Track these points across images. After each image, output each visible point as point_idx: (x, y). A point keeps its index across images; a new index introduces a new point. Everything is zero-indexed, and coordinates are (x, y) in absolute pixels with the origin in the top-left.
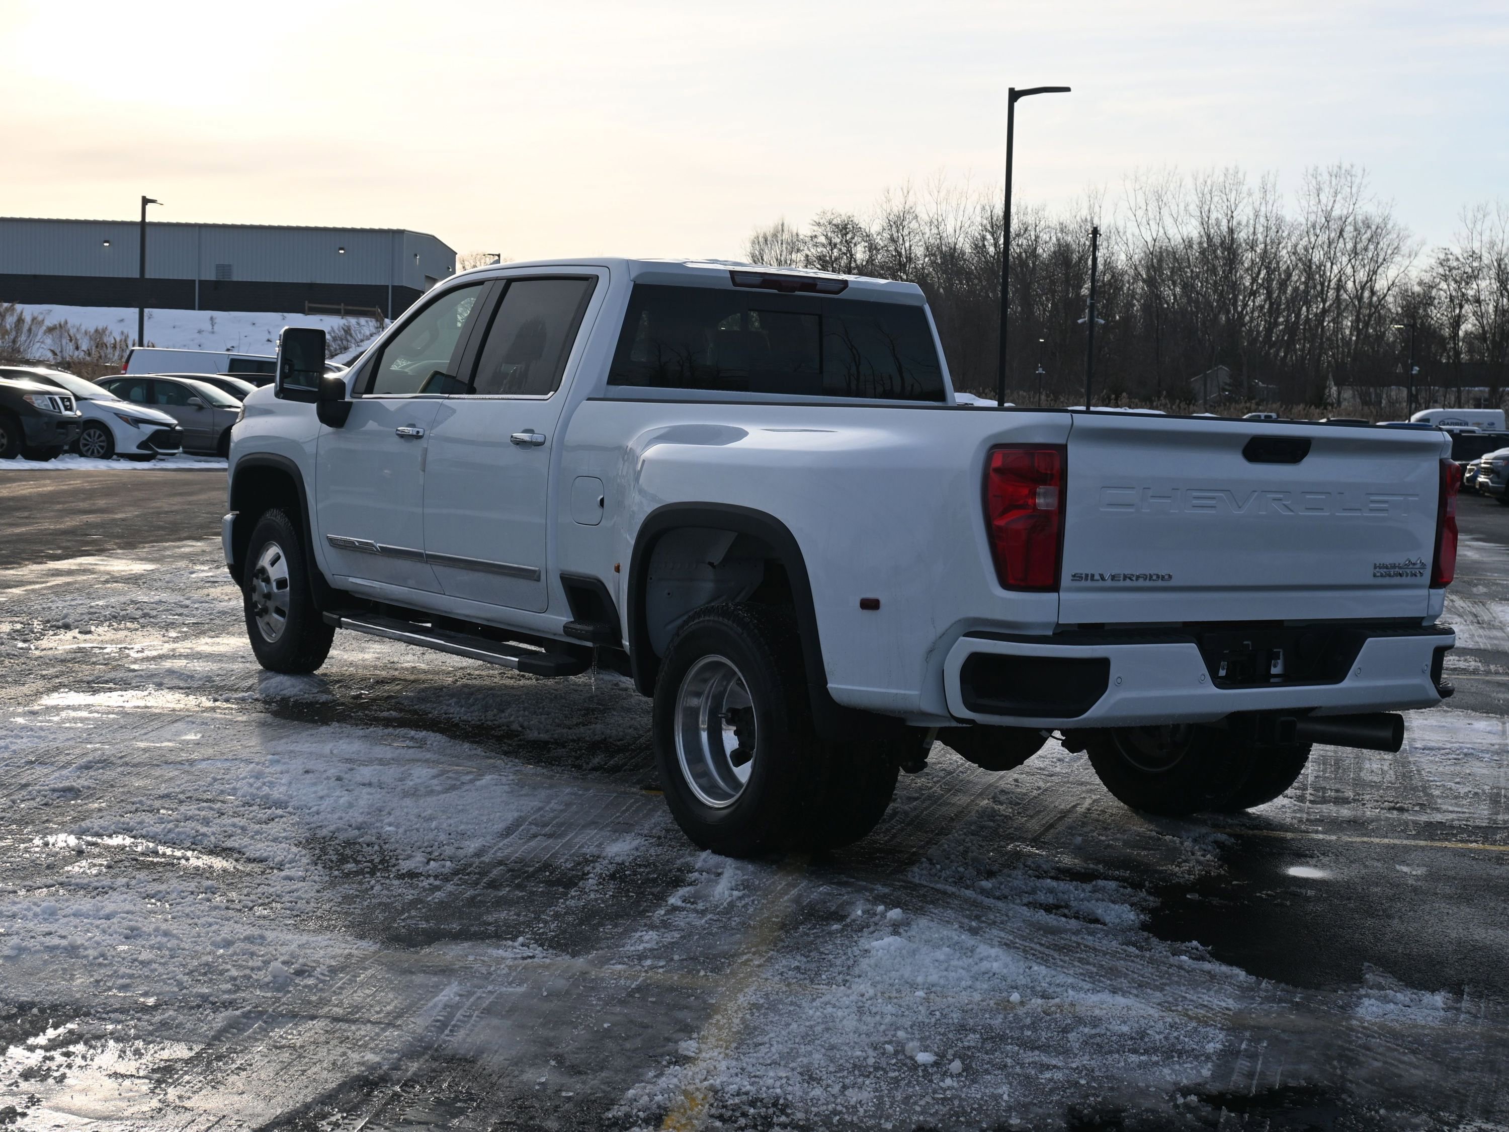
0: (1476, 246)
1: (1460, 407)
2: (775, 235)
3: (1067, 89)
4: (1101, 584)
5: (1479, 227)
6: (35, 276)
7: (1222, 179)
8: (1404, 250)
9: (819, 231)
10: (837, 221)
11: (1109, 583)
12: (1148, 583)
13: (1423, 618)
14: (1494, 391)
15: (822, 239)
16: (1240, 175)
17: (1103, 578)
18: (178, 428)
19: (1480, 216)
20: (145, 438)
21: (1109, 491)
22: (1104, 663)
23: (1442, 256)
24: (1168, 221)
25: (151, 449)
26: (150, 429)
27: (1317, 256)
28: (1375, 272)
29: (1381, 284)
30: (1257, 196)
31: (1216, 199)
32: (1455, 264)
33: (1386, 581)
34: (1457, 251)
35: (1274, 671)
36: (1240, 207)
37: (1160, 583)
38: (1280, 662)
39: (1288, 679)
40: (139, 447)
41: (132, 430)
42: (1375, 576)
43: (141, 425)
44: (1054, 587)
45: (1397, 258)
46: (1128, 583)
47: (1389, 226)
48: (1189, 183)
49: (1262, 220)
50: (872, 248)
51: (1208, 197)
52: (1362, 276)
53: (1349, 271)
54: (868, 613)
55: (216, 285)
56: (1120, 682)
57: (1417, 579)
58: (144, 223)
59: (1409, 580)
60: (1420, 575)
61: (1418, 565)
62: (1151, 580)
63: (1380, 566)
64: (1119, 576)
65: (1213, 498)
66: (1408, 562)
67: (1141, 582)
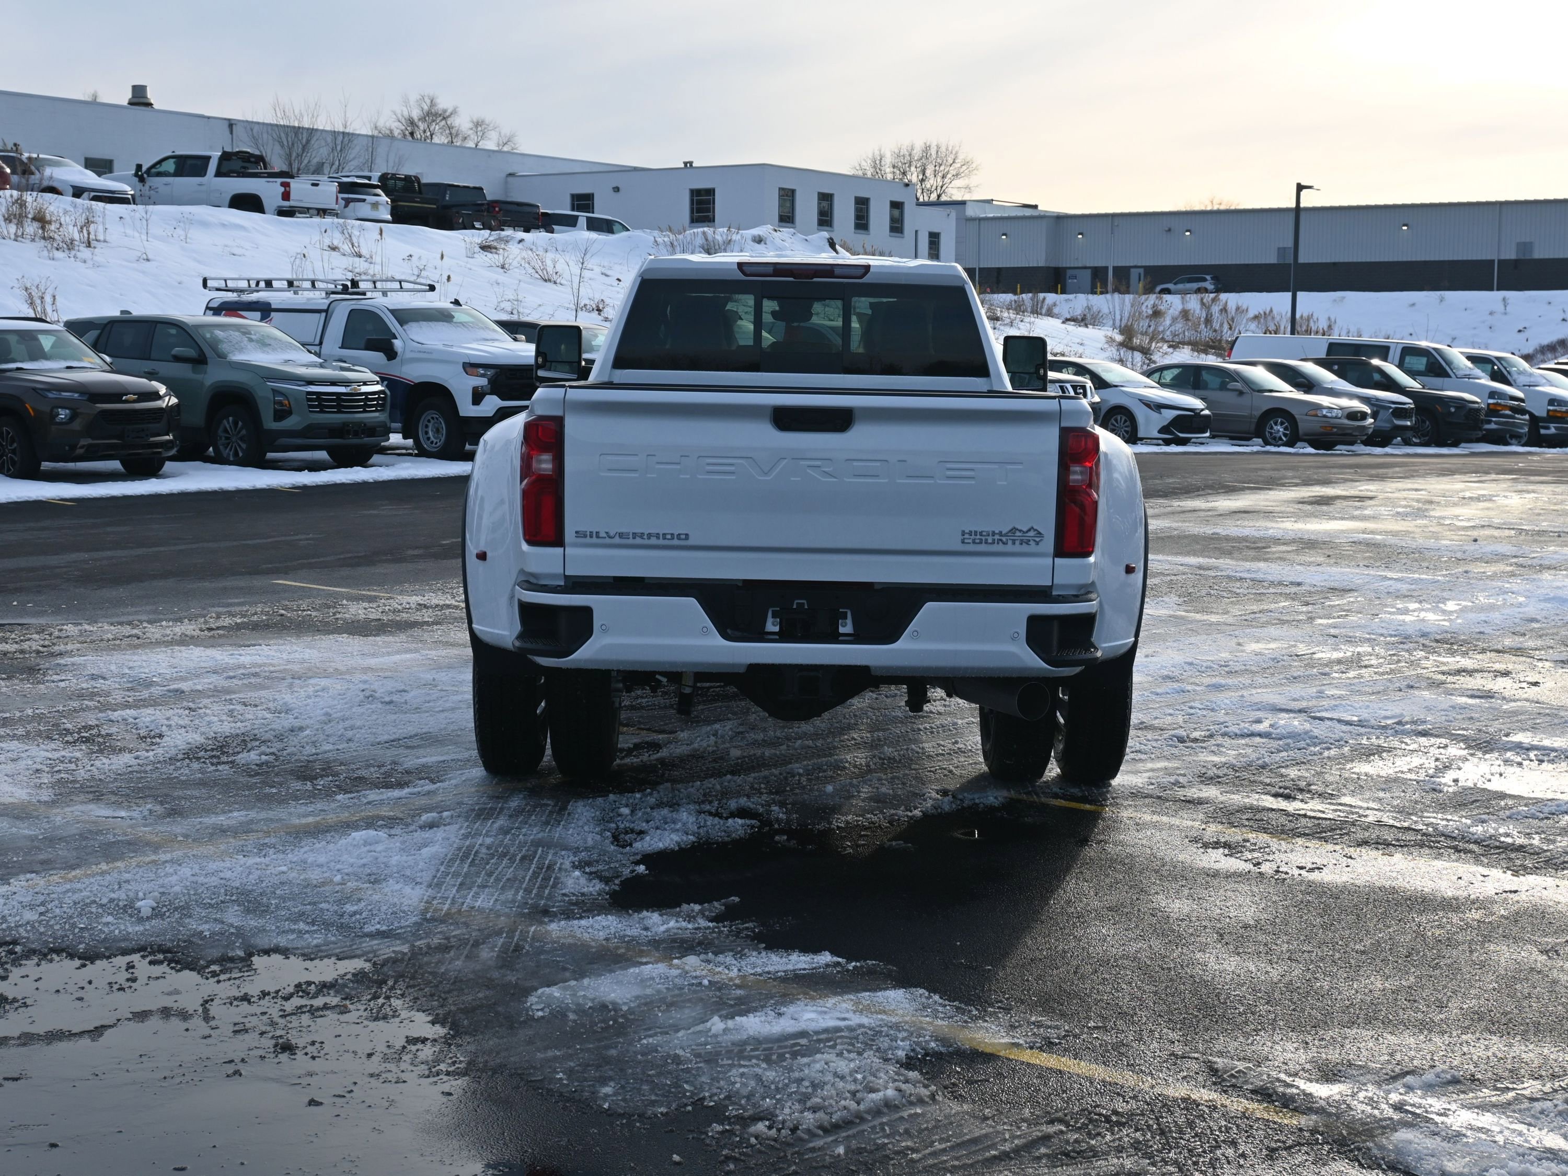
4: (607, 541)
6: (1334, 264)
11: (617, 540)
12: (661, 542)
13: (1051, 587)
17: (609, 536)
18: (1207, 412)
20: (1166, 423)
21: (609, 458)
22: (586, 613)
25: (1172, 433)
26: (1170, 414)
33: (982, 548)
35: (842, 630)
37: (676, 542)
38: (849, 621)
39: (857, 638)
40: (1160, 432)
41: (1154, 415)
42: (963, 542)
43: (1163, 410)
44: (558, 541)
46: (638, 541)
55: (1516, 263)
56: (605, 630)
57: (1032, 547)
58: (1298, 209)
59: (1017, 548)
60: (1037, 543)
61: (1032, 533)
62: (664, 538)
63: (970, 533)
64: (628, 534)
65: (732, 465)
66: (1014, 530)
67: (653, 541)
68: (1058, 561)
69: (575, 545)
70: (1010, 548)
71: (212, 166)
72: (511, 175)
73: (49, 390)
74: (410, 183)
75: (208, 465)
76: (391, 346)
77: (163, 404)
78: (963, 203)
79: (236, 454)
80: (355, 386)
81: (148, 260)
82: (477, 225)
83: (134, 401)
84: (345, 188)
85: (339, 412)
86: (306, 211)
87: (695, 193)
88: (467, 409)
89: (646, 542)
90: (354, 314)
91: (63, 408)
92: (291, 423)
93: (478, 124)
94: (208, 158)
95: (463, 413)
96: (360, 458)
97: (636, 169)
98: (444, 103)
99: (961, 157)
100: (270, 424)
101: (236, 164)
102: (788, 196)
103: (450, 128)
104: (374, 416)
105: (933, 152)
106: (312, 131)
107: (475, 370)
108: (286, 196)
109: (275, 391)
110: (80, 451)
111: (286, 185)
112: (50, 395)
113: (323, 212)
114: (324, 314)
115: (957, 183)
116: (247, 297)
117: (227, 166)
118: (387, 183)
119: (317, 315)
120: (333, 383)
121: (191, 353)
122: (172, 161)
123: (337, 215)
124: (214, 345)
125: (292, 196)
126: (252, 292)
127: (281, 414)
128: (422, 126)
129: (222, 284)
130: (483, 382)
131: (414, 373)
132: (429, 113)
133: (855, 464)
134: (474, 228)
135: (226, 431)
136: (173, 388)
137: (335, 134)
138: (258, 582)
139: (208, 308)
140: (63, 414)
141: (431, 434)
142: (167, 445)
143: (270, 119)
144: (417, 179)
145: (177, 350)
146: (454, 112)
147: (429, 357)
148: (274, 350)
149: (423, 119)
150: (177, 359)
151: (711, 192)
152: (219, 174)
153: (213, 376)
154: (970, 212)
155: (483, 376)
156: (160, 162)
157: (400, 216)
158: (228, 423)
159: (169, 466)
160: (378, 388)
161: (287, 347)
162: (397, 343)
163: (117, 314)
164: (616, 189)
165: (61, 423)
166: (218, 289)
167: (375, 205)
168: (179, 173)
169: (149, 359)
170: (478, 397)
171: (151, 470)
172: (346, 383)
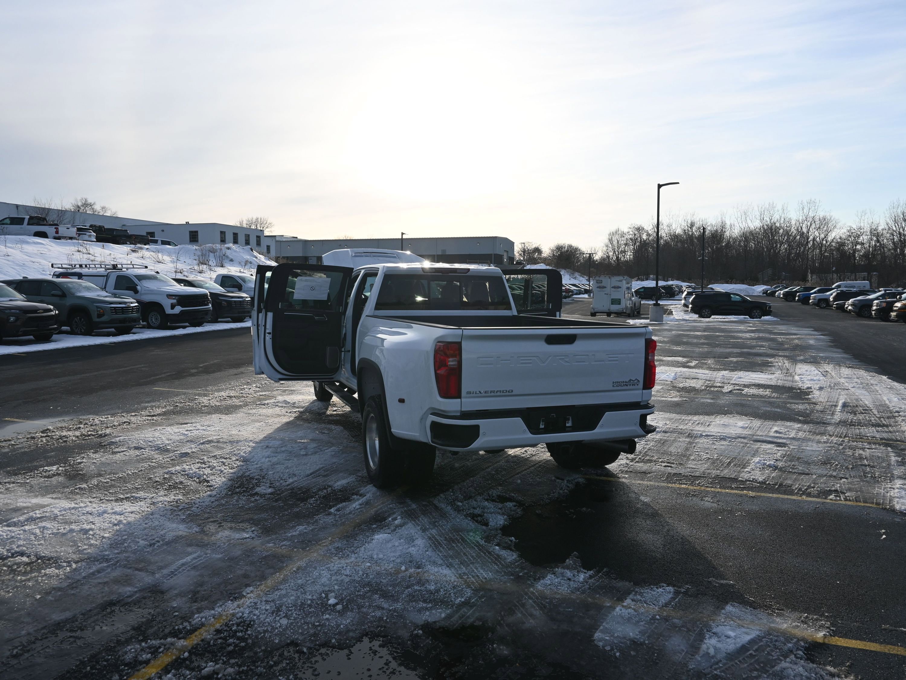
0: (862, 225)
1: (856, 281)
2: (616, 232)
3: (678, 183)
4: (480, 395)
5: (863, 218)
7: (768, 206)
8: (838, 226)
9: (630, 230)
10: (636, 227)
11: (484, 394)
12: (502, 394)
13: (640, 402)
14: (869, 274)
15: (631, 233)
16: (775, 205)
17: (480, 393)
19: (863, 214)
21: (481, 359)
22: (477, 427)
23: (849, 229)
24: (749, 221)
27: (805, 230)
28: (827, 235)
29: (830, 239)
30: (781, 211)
31: (765, 213)
32: (854, 231)
33: (620, 388)
34: (854, 227)
35: (567, 425)
36: (775, 215)
37: (508, 393)
38: (570, 422)
39: (574, 429)
42: (614, 386)
44: (459, 396)
45: (835, 230)
46: (492, 394)
47: (832, 219)
48: (756, 208)
49: (783, 219)
50: (649, 235)
51: (763, 213)
52: (822, 236)
53: (818, 235)
54: (401, 404)
55: (442, 255)
56: (484, 434)
57: (636, 387)
58: (402, 239)
59: (631, 387)
60: (638, 385)
61: (636, 381)
62: (503, 392)
63: (616, 383)
64: (488, 391)
65: (531, 360)
66: (630, 380)
67: (499, 394)
68: (644, 391)
69: (466, 397)
70: (629, 387)
71: (26, 221)
72: (124, 225)
73: (6, 310)
74: (101, 228)
75: (69, 335)
76: (136, 289)
77: (53, 313)
78: (275, 236)
79: (81, 331)
80: (128, 304)
81: (8, 256)
82: (128, 243)
83: (42, 313)
84: (79, 230)
85: (123, 314)
86: (65, 238)
87: (191, 232)
88: (169, 311)
89: (496, 394)
90: (119, 277)
91: (12, 316)
92: (104, 319)
93: (103, 208)
94: (24, 218)
95: (167, 313)
96: (127, 331)
97: (168, 224)
98: (90, 201)
99: (268, 222)
100: (96, 319)
101: (35, 221)
102: (223, 233)
103: (93, 209)
104: (135, 315)
105: (259, 220)
106: (49, 210)
107: (171, 297)
108: (57, 232)
109: (97, 307)
110: (20, 333)
111: (57, 229)
112: (6, 312)
113: (71, 238)
114: (105, 277)
115: (267, 230)
116: (69, 271)
117: (31, 222)
118: (94, 228)
119: (103, 278)
120: (120, 303)
121: (59, 293)
122: (8, 219)
123: (77, 239)
124: (69, 289)
125: (59, 233)
126: (73, 269)
127: (100, 316)
128: (82, 208)
129: (60, 266)
130: (174, 301)
131: (147, 298)
132: (85, 204)
133: (577, 357)
134: (127, 244)
135: (76, 322)
136: (56, 307)
137: (58, 210)
138: (147, 389)
139: (54, 275)
140: (12, 319)
141: (153, 320)
142: (55, 329)
143: (33, 204)
144: (104, 227)
145: (53, 292)
146: (94, 204)
147: (152, 292)
148: (92, 291)
149: (83, 206)
150: (53, 295)
151: (196, 232)
152: (28, 224)
153: (69, 302)
154: (277, 239)
155: (174, 299)
156: (4, 220)
157: (99, 239)
158: (77, 319)
159: (55, 337)
160: (137, 304)
161: (96, 290)
162: (139, 288)
163: (22, 278)
164: (163, 231)
165: (11, 322)
166: (59, 268)
167: (90, 236)
168: (11, 224)
169: (40, 295)
170: (173, 307)
171: (47, 339)
172: (125, 303)
